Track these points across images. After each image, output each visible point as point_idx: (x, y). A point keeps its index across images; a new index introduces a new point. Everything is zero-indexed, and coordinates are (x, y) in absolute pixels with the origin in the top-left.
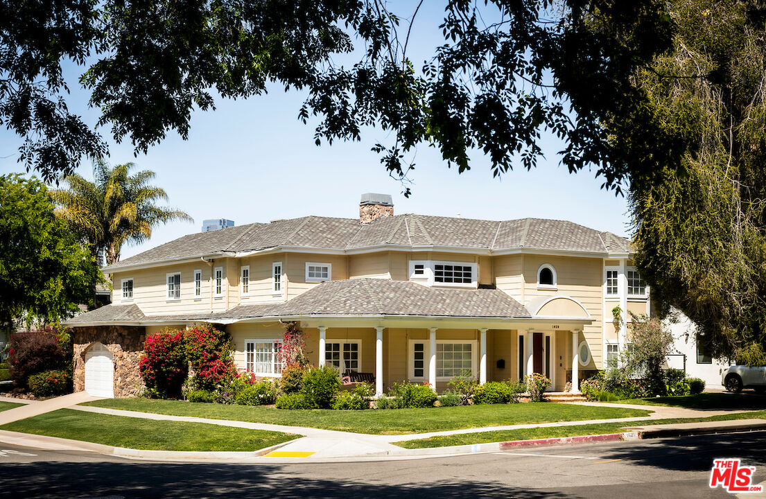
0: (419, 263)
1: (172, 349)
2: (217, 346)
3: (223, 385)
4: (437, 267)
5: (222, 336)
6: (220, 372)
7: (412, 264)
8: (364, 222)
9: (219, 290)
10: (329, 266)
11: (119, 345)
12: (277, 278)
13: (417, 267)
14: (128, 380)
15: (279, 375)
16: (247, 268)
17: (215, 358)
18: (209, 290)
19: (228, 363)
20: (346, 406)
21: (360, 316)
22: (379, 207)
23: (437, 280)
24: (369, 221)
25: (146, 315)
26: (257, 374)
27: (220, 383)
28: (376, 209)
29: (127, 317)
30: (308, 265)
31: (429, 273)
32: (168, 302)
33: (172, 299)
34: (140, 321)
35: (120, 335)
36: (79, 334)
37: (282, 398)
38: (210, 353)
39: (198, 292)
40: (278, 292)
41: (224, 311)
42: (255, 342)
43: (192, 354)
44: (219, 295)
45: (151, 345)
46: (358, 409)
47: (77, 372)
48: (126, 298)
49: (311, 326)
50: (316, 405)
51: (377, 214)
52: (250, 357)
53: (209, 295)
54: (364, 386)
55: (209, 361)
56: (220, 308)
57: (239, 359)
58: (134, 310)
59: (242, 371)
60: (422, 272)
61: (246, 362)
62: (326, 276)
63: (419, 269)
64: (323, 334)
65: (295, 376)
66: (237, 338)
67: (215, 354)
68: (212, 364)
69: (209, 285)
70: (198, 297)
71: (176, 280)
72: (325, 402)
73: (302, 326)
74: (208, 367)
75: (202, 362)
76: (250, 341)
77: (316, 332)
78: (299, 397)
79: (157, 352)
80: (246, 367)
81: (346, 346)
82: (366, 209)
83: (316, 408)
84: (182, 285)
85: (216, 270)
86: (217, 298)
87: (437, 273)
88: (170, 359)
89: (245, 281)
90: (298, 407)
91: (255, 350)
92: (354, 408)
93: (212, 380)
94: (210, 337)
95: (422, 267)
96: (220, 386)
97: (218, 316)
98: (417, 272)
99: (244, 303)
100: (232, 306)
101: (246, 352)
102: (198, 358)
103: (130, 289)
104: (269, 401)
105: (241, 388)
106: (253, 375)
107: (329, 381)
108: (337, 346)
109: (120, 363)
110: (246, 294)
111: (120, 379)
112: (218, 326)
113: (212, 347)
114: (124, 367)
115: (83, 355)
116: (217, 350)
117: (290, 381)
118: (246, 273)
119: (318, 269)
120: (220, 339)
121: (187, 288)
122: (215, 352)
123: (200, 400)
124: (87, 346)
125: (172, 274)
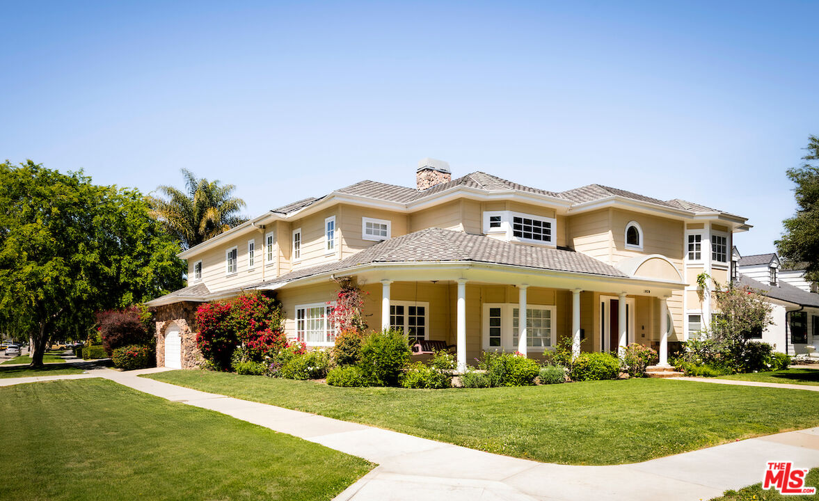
0: (495, 214)
1: (219, 320)
2: (266, 314)
3: (272, 356)
4: (516, 220)
5: (272, 304)
6: (269, 342)
7: (487, 215)
8: (421, 189)
9: (270, 257)
10: (388, 223)
11: (184, 320)
12: (331, 234)
13: (492, 219)
14: (193, 352)
15: (332, 344)
16: (298, 231)
17: (263, 327)
18: (261, 258)
19: (278, 331)
20: (421, 384)
22: (436, 173)
23: (516, 234)
24: (427, 186)
25: (211, 292)
26: (308, 344)
27: (268, 354)
28: (434, 175)
29: (192, 294)
30: (365, 220)
31: (507, 226)
32: (228, 277)
33: (231, 273)
34: (204, 297)
35: (185, 310)
36: (157, 313)
37: (336, 371)
38: (258, 321)
39: (252, 262)
40: (331, 251)
41: (275, 277)
42: (306, 307)
43: (239, 323)
44: (271, 262)
45: (201, 315)
46: (438, 387)
47: (159, 346)
48: (197, 279)
49: (371, 281)
50: (380, 382)
51: (435, 180)
52: (301, 325)
53: (261, 264)
54: (445, 356)
55: (257, 330)
56: (271, 274)
57: (290, 327)
58: (202, 287)
59: (292, 340)
60: (498, 225)
61: (296, 331)
62: (385, 234)
63: (495, 222)
64: (386, 291)
65: (351, 344)
66: (287, 305)
67: (264, 323)
68: (261, 333)
69: (261, 253)
70: (252, 267)
71: (234, 255)
72: (392, 378)
73: (360, 282)
74: (257, 337)
75: (250, 331)
76: (300, 307)
77: (378, 288)
78: (353, 371)
79: (207, 322)
80: (297, 337)
81: (412, 310)
82: (424, 174)
83: (380, 385)
84: (239, 258)
85: (268, 236)
86: (269, 266)
87: (516, 227)
88: (220, 329)
89: (297, 245)
90: (355, 384)
91: (305, 317)
92: (433, 386)
93: (260, 350)
94: (258, 305)
95: (498, 218)
96: (268, 357)
97: (269, 283)
98: (492, 225)
99: (296, 269)
100: (283, 273)
101: (296, 320)
102: (246, 327)
103: (200, 270)
104: (318, 375)
105: (289, 359)
106: (304, 346)
107: (397, 349)
108: (400, 309)
109: (185, 336)
110: (298, 259)
111: (185, 351)
112: (269, 293)
113: (260, 315)
114: (189, 341)
115: (163, 331)
116: (265, 318)
117: (345, 350)
118: (297, 236)
119: (377, 226)
120: (269, 306)
121: (243, 260)
122: (264, 320)
123: (248, 373)
124: (164, 323)
125: (230, 250)
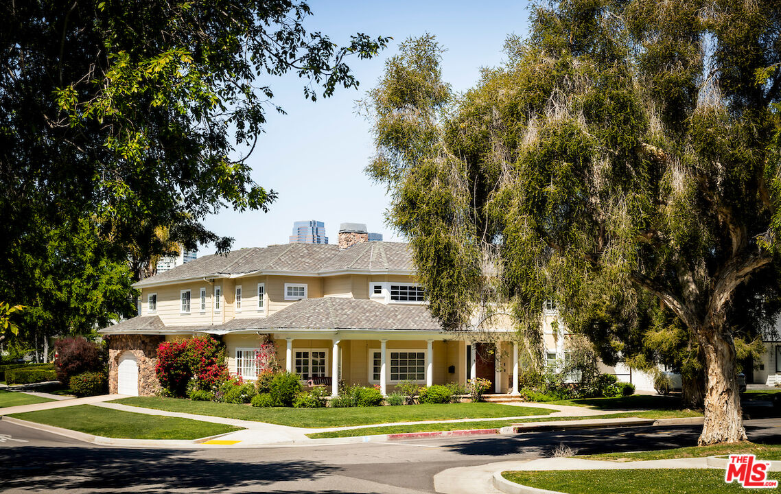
0: (378, 284)
1: (179, 355)
2: (214, 353)
3: (218, 386)
4: (393, 287)
5: (218, 345)
6: (216, 375)
7: (372, 285)
8: (342, 247)
9: (218, 306)
10: (305, 286)
11: (142, 351)
12: (261, 296)
13: (376, 287)
14: (149, 381)
15: (256, 378)
16: (240, 287)
17: (212, 363)
18: (210, 305)
19: (223, 367)
20: (304, 405)
21: (318, 330)
22: (354, 234)
23: (393, 298)
24: (346, 246)
25: (166, 325)
26: (245, 377)
27: (215, 384)
28: (352, 236)
29: (149, 327)
30: (287, 285)
31: (386, 292)
32: (182, 314)
33: (185, 312)
34: (160, 331)
35: (143, 342)
36: (112, 341)
37: (259, 398)
38: (208, 358)
39: (203, 307)
40: (261, 308)
41: (221, 323)
42: (244, 350)
43: (193, 360)
44: (217, 310)
45: (162, 352)
46: (314, 407)
47: (112, 374)
48: (152, 310)
49: (281, 338)
50: (281, 404)
51: (353, 241)
52: (239, 363)
53: (210, 310)
54: (321, 388)
55: (207, 365)
56: (219, 321)
57: (232, 364)
58: (156, 320)
59: (233, 374)
60: (380, 292)
61: (237, 367)
62: (303, 294)
63: (378, 290)
64: (289, 345)
65: (267, 380)
66: (230, 346)
67: (212, 360)
68: (209, 368)
69: (210, 301)
70: (203, 311)
71: (187, 296)
72: (288, 402)
73: (274, 338)
74: (206, 371)
75: (201, 367)
76: (240, 349)
77: (284, 343)
78: (267, 397)
79: (167, 358)
80: (236, 372)
81: (315, 354)
82: (344, 236)
83: (281, 406)
84: (192, 300)
85: (216, 288)
86: (216, 313)
87: (392, 293)
88: (177, 363)
89: (239, 298)
90: (266, 405)
91: (243, 357)
92: (311, 406)
93: (209, 382)
94: (208, 346)
95: (380, 287)
96: (214, 387)
97: (216, 328)
98: (376, 292)
99: (238, 317)
100: (228, 320)
101: (236, 358)
102: (198, 363)
103: (155, 302)
104: (247, 400)
105: (230, 388)
106: (241, 378)
107: (291, 384)
108: (306, 355)
109: (143, 366)
110: (239, 310)
111: (142, 380)
112: (215, 337)
113: (210, 354)
114: (146, 370)
115: (117, 359)
116: (213, 356)
117: (263, 383)
118: (239, 291)
119: (296, 288)
120: (217, 347)
121: (195, 302)
122: (212, 358)
123: (199, 399)
124: (119, 351)
125: (185, 291)
